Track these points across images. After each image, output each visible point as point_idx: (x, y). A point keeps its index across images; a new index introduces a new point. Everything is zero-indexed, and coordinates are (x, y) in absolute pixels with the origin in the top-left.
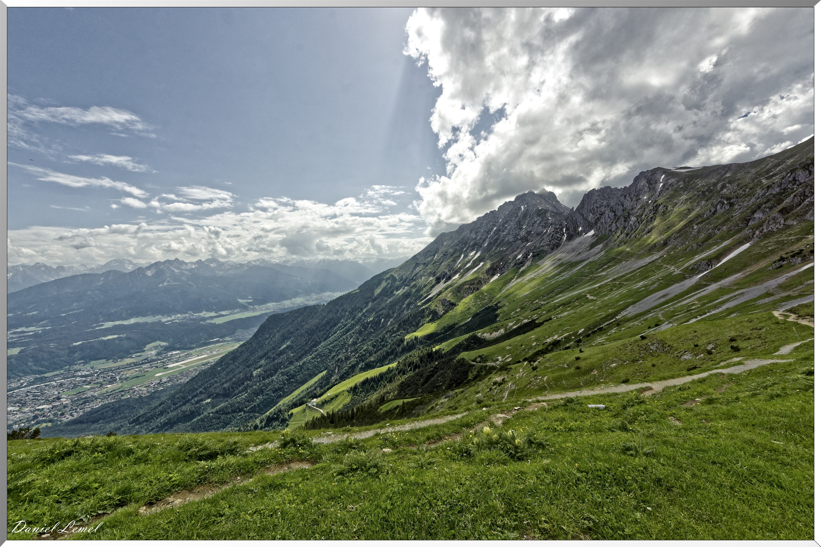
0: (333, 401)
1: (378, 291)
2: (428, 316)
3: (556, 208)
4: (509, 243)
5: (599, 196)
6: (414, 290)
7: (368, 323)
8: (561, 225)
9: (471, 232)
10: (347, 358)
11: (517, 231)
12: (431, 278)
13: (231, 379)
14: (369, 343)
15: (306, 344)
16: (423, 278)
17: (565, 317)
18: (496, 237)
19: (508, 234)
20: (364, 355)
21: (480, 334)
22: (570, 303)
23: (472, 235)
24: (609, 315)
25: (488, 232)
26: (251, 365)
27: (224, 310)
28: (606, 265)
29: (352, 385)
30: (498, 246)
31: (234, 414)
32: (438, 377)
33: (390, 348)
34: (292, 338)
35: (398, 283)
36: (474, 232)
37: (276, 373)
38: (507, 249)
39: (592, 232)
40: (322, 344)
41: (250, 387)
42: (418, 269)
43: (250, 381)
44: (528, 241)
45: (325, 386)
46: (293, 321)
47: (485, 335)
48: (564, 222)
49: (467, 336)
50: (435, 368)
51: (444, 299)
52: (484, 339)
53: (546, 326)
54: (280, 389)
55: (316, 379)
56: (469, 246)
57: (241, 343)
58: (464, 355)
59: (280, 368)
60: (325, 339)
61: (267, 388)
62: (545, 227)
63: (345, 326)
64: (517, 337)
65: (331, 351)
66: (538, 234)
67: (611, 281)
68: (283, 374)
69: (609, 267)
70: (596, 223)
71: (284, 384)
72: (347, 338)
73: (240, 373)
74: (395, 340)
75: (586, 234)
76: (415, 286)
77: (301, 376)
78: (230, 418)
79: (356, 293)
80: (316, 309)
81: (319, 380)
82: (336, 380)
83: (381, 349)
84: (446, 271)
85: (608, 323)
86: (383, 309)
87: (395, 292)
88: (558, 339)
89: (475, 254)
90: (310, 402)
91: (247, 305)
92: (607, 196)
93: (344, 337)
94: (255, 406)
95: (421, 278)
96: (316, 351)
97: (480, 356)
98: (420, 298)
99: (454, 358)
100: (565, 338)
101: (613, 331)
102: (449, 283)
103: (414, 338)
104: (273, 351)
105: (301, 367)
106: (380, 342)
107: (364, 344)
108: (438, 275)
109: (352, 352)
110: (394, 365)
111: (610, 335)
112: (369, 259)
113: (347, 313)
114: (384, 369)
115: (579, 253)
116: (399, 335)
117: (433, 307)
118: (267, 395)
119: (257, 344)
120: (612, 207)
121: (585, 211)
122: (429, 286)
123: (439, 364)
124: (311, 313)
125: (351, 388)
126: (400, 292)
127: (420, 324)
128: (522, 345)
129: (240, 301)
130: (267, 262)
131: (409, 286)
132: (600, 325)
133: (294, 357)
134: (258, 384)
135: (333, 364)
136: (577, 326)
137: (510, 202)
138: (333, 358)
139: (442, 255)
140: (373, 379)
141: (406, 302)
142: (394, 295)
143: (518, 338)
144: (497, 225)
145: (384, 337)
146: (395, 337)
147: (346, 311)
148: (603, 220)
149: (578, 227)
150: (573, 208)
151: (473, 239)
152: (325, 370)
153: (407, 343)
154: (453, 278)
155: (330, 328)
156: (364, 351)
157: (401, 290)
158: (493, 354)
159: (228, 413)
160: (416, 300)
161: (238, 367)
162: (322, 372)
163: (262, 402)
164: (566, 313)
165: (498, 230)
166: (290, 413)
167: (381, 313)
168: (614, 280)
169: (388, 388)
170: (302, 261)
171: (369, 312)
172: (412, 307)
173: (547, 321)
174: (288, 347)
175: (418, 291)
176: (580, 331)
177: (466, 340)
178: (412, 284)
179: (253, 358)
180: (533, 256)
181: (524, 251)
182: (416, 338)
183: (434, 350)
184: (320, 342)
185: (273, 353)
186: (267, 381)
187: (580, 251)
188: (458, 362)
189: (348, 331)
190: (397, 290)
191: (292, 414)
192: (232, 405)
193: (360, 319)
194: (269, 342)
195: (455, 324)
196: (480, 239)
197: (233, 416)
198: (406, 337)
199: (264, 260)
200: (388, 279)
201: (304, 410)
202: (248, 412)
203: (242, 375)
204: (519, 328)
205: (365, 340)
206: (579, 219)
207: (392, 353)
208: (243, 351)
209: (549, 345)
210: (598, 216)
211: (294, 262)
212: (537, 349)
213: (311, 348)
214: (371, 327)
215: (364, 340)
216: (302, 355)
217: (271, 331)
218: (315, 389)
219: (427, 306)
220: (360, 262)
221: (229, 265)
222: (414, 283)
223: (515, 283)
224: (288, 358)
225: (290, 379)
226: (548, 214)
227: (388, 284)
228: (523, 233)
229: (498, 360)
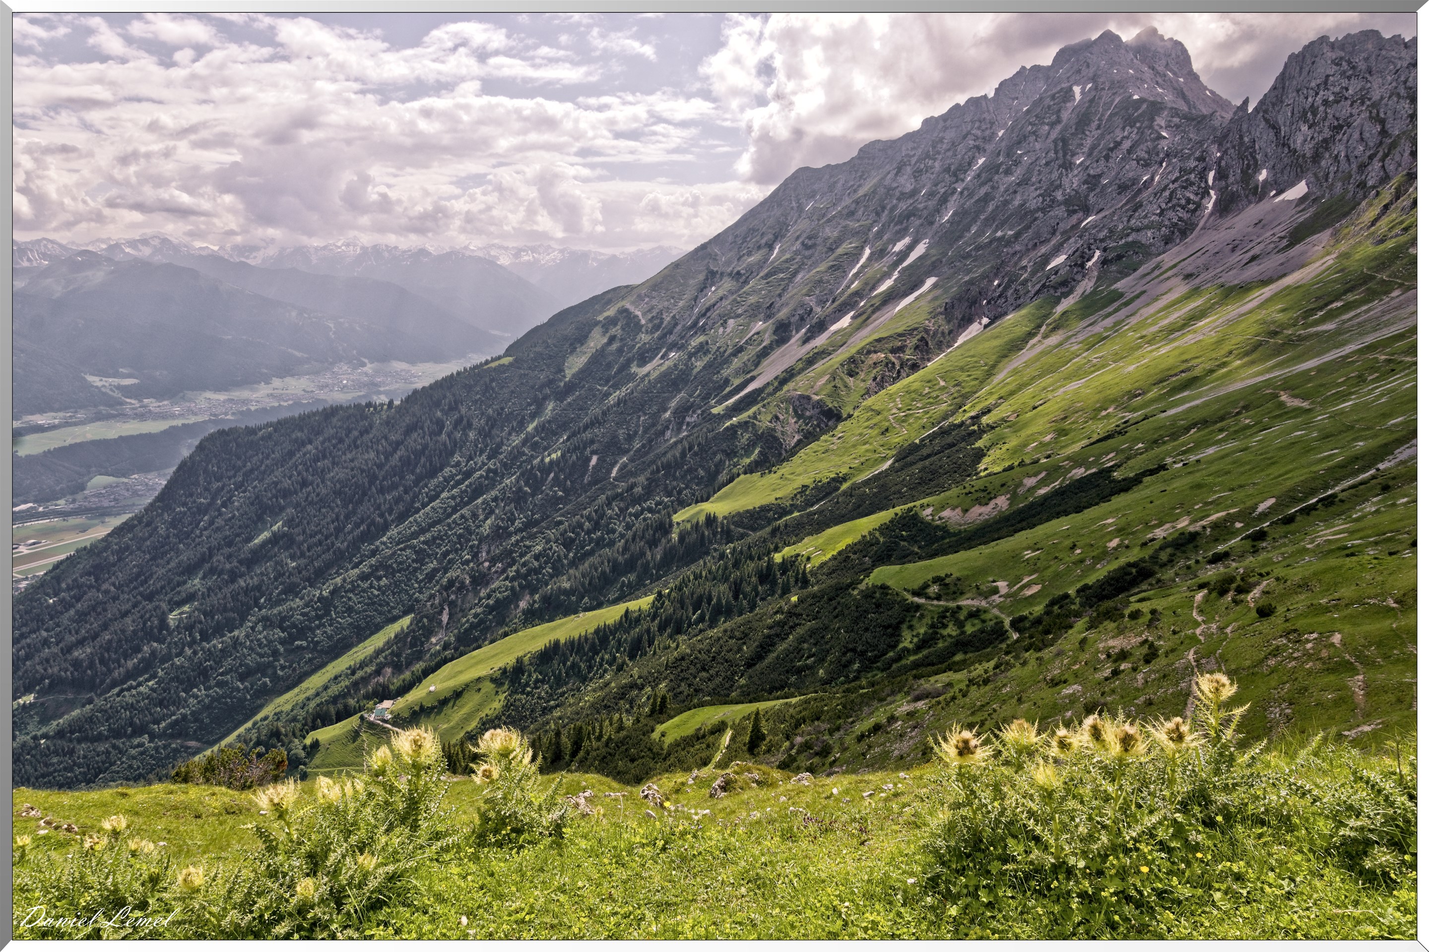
0: (447, 710)
1: (575, 364)
2: (748, 451)
3: (1184, 97)
4: (1025, 215)
5: (1337, 63)
6: (699, 364)
7: (546, 469)
8: (1201, 159)
9: (899, 170)
10: (480, 580)
11: (1055, 175)
12: (759, 325)
13: (95, 637)
14: (551, 534)
15: (339, 530)
16: (731, 322)
17: (1211, 461)
18: (983, 191)
19: (1024, 182)
20: (537, 571)
21: (929, 511)
22: (1222, 419)
23: (902, 180)
24: (1356, 458)
25: (957, 173)
26: (158, 592)
27: (41, 411)
28: (1337, 299)
29: (508, 660)
30: (987, 223)
31: (119, 743)
32: (802, 640)
33: (626, 549)
34: (290, 511)
35: (644, 338)
36: (909, 170)
37: (243, 619)
38: (1017, 236)
39: (1300, 189)
40: (393, 532)
41: (163, 660)
42: (712, 293)
43: (161, 641)
44: (1087, 211)
45: (409, 664)
46: (291, 454)
47: (946, 513)
48: (1214, 148)
49: (884, 516)
50: (791, 614)
51: (802, 397)
52: (944, 529)
53: (1150, 488)
54: (262, 669)
55: (378, 641)
56: (891, 220)
57: (116, 522)
58: (882, 574)
59: (257, 604)
60: (402, 518)
61: (219, 663)
62: (1147, 165)
63: (468, 475)
64: (1054, 522)
65: (421, 556)
66: (1123, 188)
67: (1360, 351)
68: (267, 621)
69: (1348, 307)
70: (1316, 157)
71: (275, 653)
72: (475, 516)
73: (125, 614)
74: (639, 525)
75: (1279, 193)
76: (702, 349)
77: (329, 629)
78: (108, 752)
79: (502, 369)
80: (364, 417)
81: (388, 644)
82: (446, 647)
83: (591, 553)
84: (811, 301)
85: (1351, 482)
86: (595, 422)
87: (634, 369)
88: (1192, 529)
89: (910, 248)
90: (371, 710)
91: (117, 394)
92: (1362, 66)
93: (465, 511)
94: (184, 717)
95: (724, 324)
96: (373, 553)
97: (937, 580)
98: (719, 389)
99: (853, 585)
100: (1215, 526)
101: (1369, 507)
102: (820, 341)
103: (702, 519)
104: (227, 550)
105: (326, 603)
106: (588, 532)
107: (532, 537)
108: (782, 314)
109: (493, 561)
110: (644, 603)
111: (1358, 520)
112: (533, 250)
113: (472, 435)
114: (611, 614)
115: (1254, 258)
116: (650, 510)
117: (765, 422)
118: (220, 684)
119: (173, 524)
120: (1375, 105)
121: (1283, 117)
122: (752, 351)
123: (801, 601)
124: (349, 431)
125: (504, 671)
126: (653, 368)
127: (723, 477)
128: (1074, 547)
129: (95, 381)
130: (176, 248)
131: (681, 348)
132: (1326, 487)
133: (299, 570)
134: (188, 652)
135: (432, 597)
136: (1250, 490)
137: (1036, 68)
138: (430, 577)
139: (798, 245)
140: (575, 646)
141: (673, 404)
142: (632, 377)
143: (1062, 524)
144: (990, 147)
145: (602, 516)
146: (637, 516)
147: (470, 425)
148: (1339, 149)
149: (1257, 170)
150: (1246, 102)
151: (903, 196)
152: (405, 613)
153: (682, 537)
154: (834, 328)
155: (416, 483)
156: (537, 557)
157: (656, 361)
158: (983, 571)
159: (99, 738)
160: (706, 398)
161: (115, 598)
162: (395, 619)
163: (207, 708)
164: (1211, 451)
165: (992, 169)
166: (308, 741)
167: (588, 435)
168: (1371, 348)
169: (635, 672)
170: (301, 251)
171: (548, 431)
172: (691, 419)
173: (1152, 472)
174: (275, 539)
175: (713, 367)
176: (1262, 507)
177: (884, 529)
178: (695, 342)
179: (161, 572)
180: (1104, 262)
181: (1073, 244)
182: (711, 520)
183: (778, 558)
184: (385, 528)
185: (229, 557)
186: (217, 643)
187: (1257, 250)
188: (868, 595)
189: (477, 491)
190: (643, 361)
191: (316, 745)
192: (108, 714)
193: (516, 455)
194: (211, 523)
195: (839, 480)
196: (931, 195)
197: (114, 747)
198: (677, 518)
199: (165, 241)
200: (611, 322)
201: (355, 735)
202: (163, 735)
203: (130, 626)
204: (1059, 493)
205: (536, 523)
206: (1264, 139)
207: (630, 566)
208: (127, 548)
209: (1162, 548)
210: (1327, 133)
211: (272, 251)
212: (1122, 561)
213: (355, 546)
214: (556, 481)
215: (530, 524)
216: (328, 565)
217: (216, 485)
218: (378, 672)
219: (744, 416)
220: (504, 260)
221: (44, 256)
222: (702, 339)
223: (1039, 349)
224: (280, 575)
225: (292, 638)
226: (1160, 121)
227: (612, 339)
228: (1073, 182)
229: (995, 591)
